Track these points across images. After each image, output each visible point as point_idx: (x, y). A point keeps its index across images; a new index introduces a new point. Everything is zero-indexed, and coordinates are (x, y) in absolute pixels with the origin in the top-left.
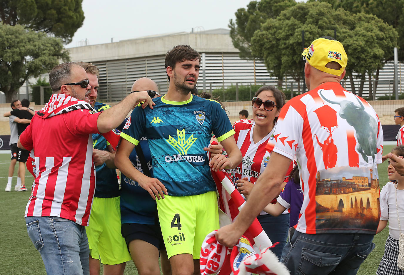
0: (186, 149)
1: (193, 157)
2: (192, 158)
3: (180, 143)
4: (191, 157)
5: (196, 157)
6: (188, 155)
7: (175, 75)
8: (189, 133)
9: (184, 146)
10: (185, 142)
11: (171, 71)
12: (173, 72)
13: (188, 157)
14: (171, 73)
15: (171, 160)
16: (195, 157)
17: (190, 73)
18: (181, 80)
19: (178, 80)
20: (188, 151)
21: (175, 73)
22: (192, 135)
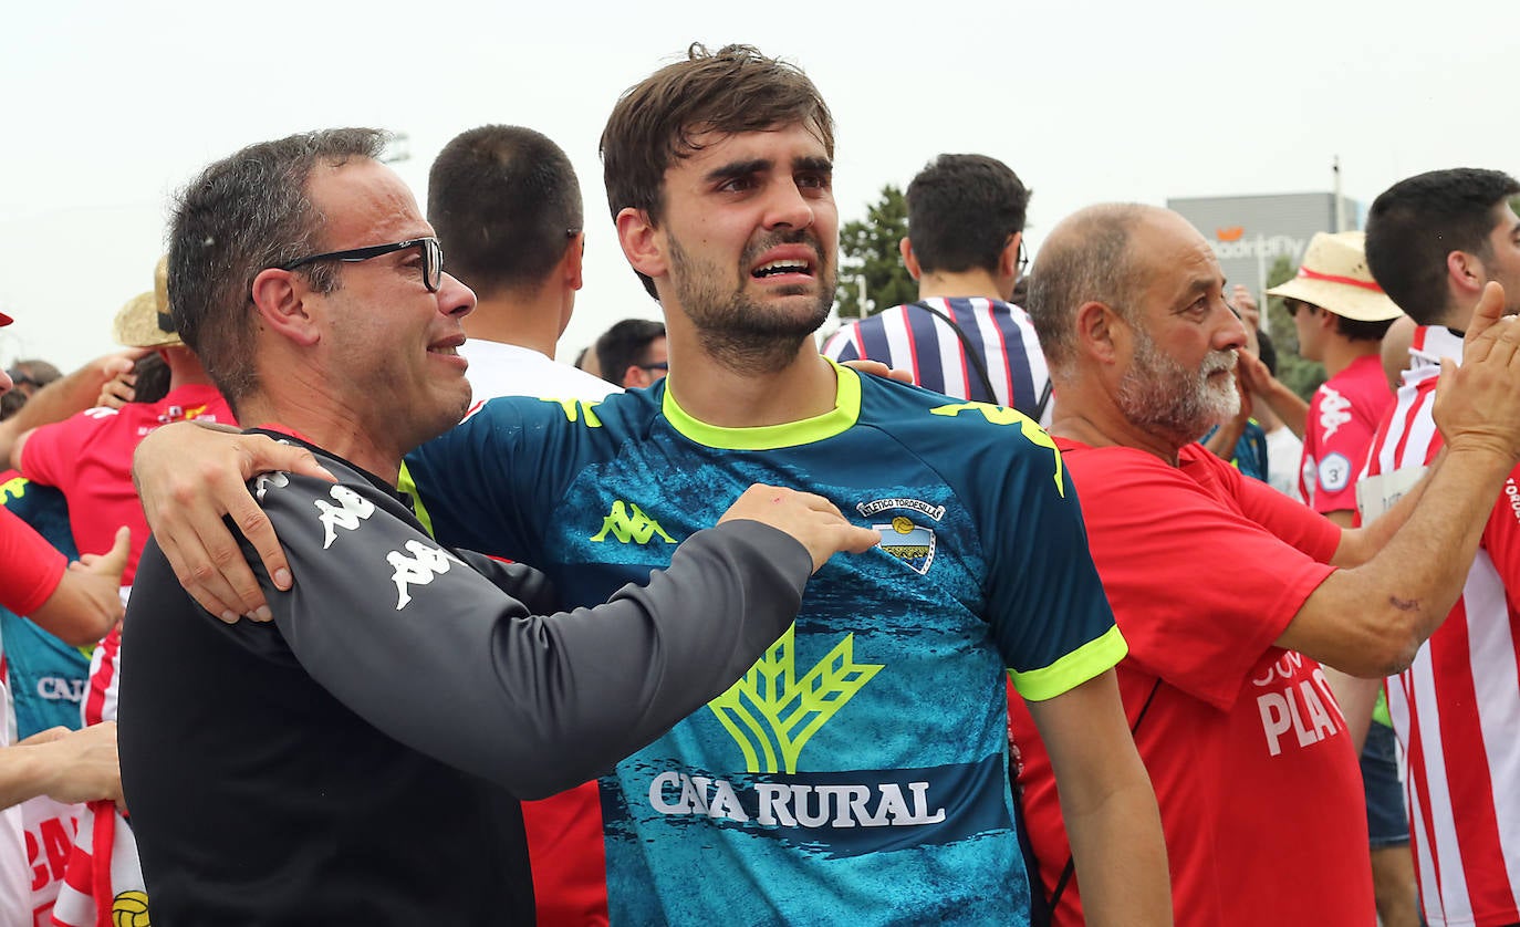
0: (793, 734)
1: (843, 791)
2: (833, 797)
3: (761, 691)
4: (824, 791)
5: (864, 793)
6: (801, 778)
7: (676, 251)
8: (825, 629)
9: (783, 715)
10: (791, 690)
11: (645, 234)
12: (658, 239)
13: (802, 791)
14: (653, 251)
15: (680, 809)
16: (853, 796)
17: (770, 219)
18: (721, 280)
19: (701, 282)
20: (805, 751)
21: (672, 242)
22: (846, 645)
